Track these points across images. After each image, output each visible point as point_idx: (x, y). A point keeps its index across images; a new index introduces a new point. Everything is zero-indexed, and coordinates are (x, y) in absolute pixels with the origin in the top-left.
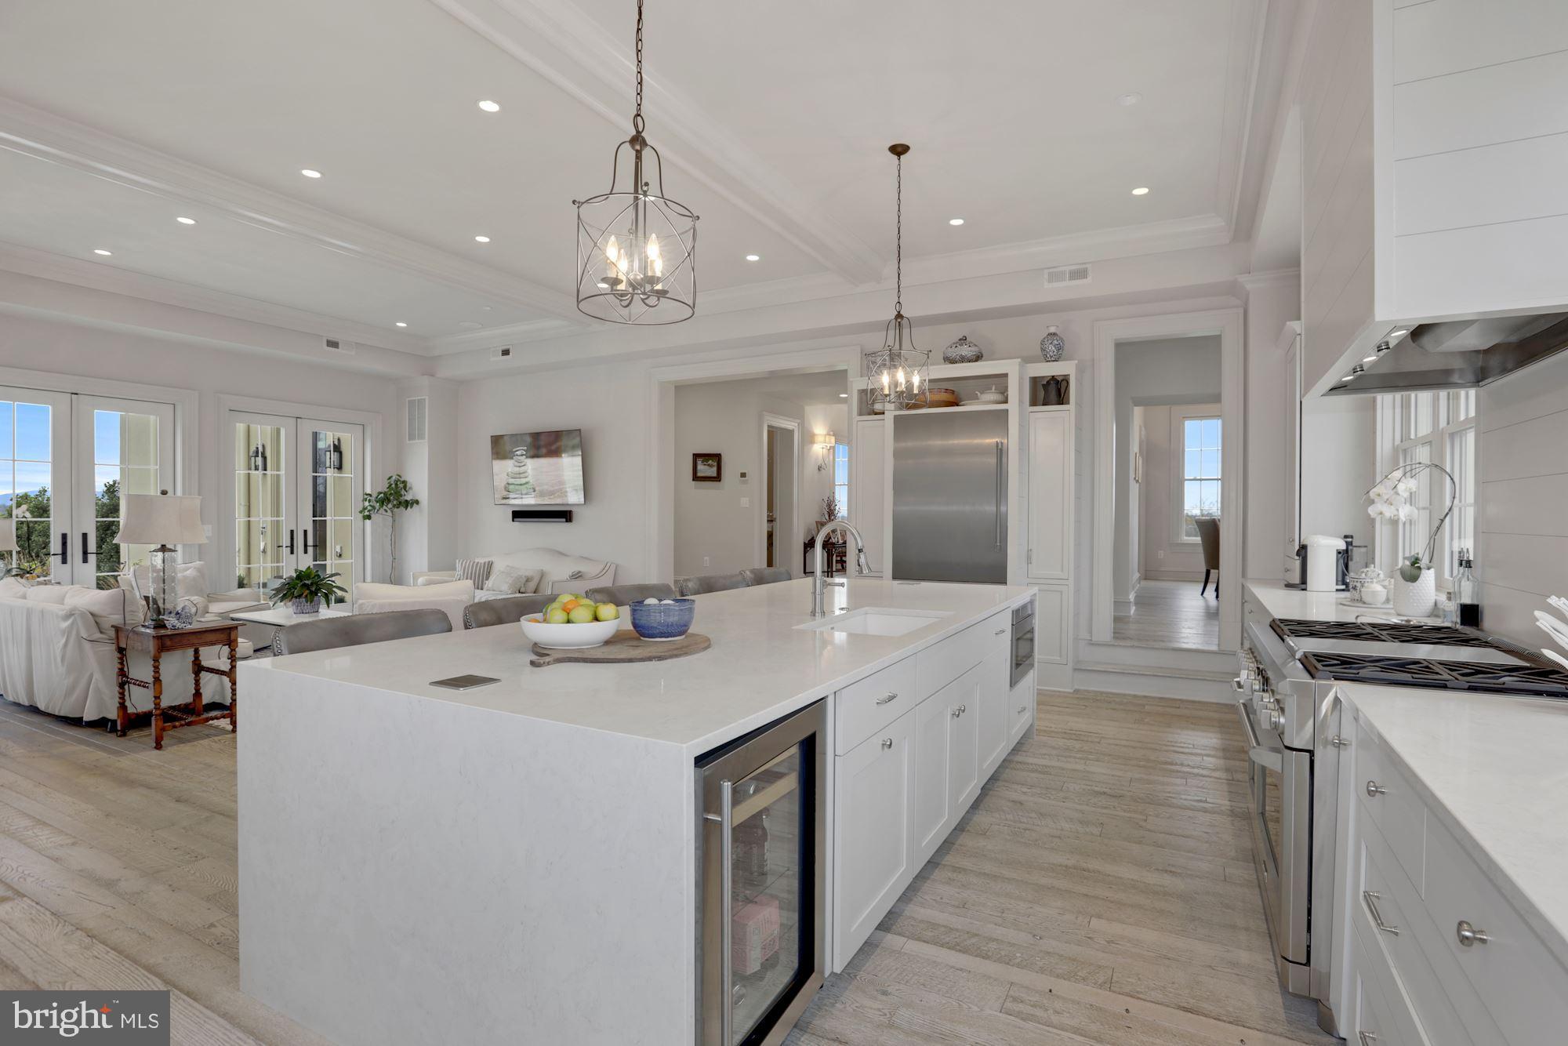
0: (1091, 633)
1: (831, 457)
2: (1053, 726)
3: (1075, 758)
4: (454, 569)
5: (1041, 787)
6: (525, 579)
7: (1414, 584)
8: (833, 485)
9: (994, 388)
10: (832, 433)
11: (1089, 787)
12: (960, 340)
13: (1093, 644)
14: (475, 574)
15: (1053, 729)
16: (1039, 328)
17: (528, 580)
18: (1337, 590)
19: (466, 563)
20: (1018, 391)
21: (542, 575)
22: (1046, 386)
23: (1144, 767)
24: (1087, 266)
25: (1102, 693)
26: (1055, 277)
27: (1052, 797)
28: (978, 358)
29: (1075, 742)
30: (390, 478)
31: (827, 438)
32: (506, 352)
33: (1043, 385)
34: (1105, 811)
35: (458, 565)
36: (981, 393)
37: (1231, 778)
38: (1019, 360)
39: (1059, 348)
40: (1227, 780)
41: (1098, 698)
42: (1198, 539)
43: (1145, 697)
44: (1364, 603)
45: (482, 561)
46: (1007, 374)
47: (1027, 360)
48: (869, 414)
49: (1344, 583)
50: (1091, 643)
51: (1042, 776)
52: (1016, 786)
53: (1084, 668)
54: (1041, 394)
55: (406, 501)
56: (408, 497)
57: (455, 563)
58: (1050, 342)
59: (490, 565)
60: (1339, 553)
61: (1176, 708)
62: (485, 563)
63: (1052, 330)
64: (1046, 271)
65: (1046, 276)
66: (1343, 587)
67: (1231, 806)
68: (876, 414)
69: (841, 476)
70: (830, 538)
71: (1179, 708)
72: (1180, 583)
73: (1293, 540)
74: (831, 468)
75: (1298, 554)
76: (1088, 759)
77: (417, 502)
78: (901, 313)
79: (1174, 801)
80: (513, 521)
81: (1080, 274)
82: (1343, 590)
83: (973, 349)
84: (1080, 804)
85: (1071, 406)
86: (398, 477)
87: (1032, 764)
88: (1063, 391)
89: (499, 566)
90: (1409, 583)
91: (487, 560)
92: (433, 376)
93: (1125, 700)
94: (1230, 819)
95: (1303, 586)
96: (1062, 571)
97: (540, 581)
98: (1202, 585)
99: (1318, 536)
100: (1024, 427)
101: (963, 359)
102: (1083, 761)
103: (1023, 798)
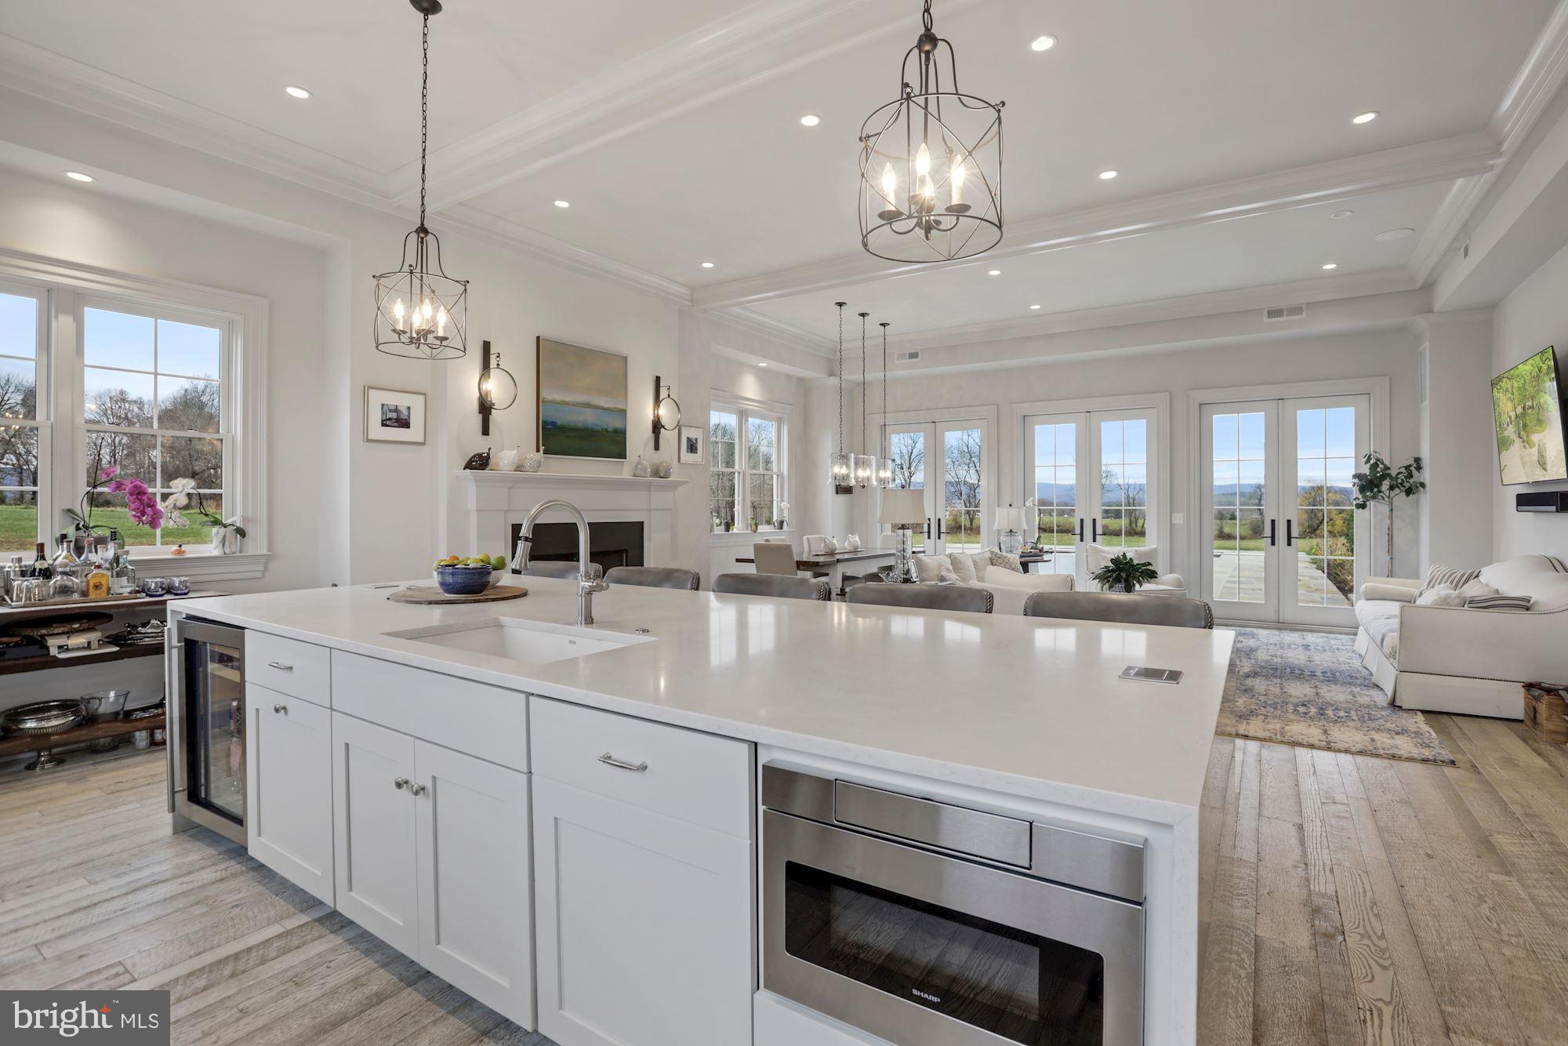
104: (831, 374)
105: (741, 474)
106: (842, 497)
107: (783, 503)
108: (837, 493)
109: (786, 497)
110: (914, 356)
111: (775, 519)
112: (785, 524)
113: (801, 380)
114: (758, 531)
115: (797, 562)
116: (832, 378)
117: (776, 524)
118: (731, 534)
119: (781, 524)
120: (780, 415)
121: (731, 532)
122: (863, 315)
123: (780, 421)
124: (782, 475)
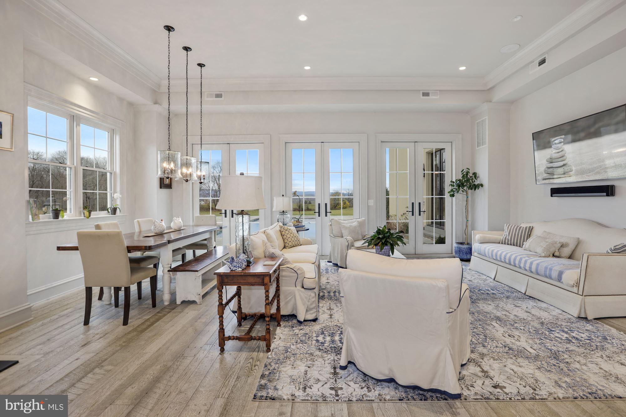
4: (503, 230)
6: (559, 245)
14: (518, 235)
17: (562, 246)
19: (511, 227)
21: (579, 243)
30: (463, 170)
32: (543, 62)
35: (506, 228)
45: (524, 225)
55: (474, 185)
56: (476, 183)
57: (504, 226)
59: (531, 229)
62: (526, 228)
77: (482, 185)
80: (552, 196)
86: (468, 170)
89: (538, 231)
91: (528, 225)
92: (491, 102)
97: (577, 246)
104: (156, 103)
105: (73, 169)
106: (165, 191)
107: (115, 194)
108: (161, 188)
109: (118, 189)
110: (219, 96)
111: (109, 206)
112: (118, 210)
113: (131, 105)
114: (91, 217)
115: (128, 247)
116: (157, 105)
117: (110, 211)
118: (61, 221)
119: (114, 211)
120: (113, 127)
121: (60, 218)
122: (187, 49)
123: (112, 133)
124: (115, 173)
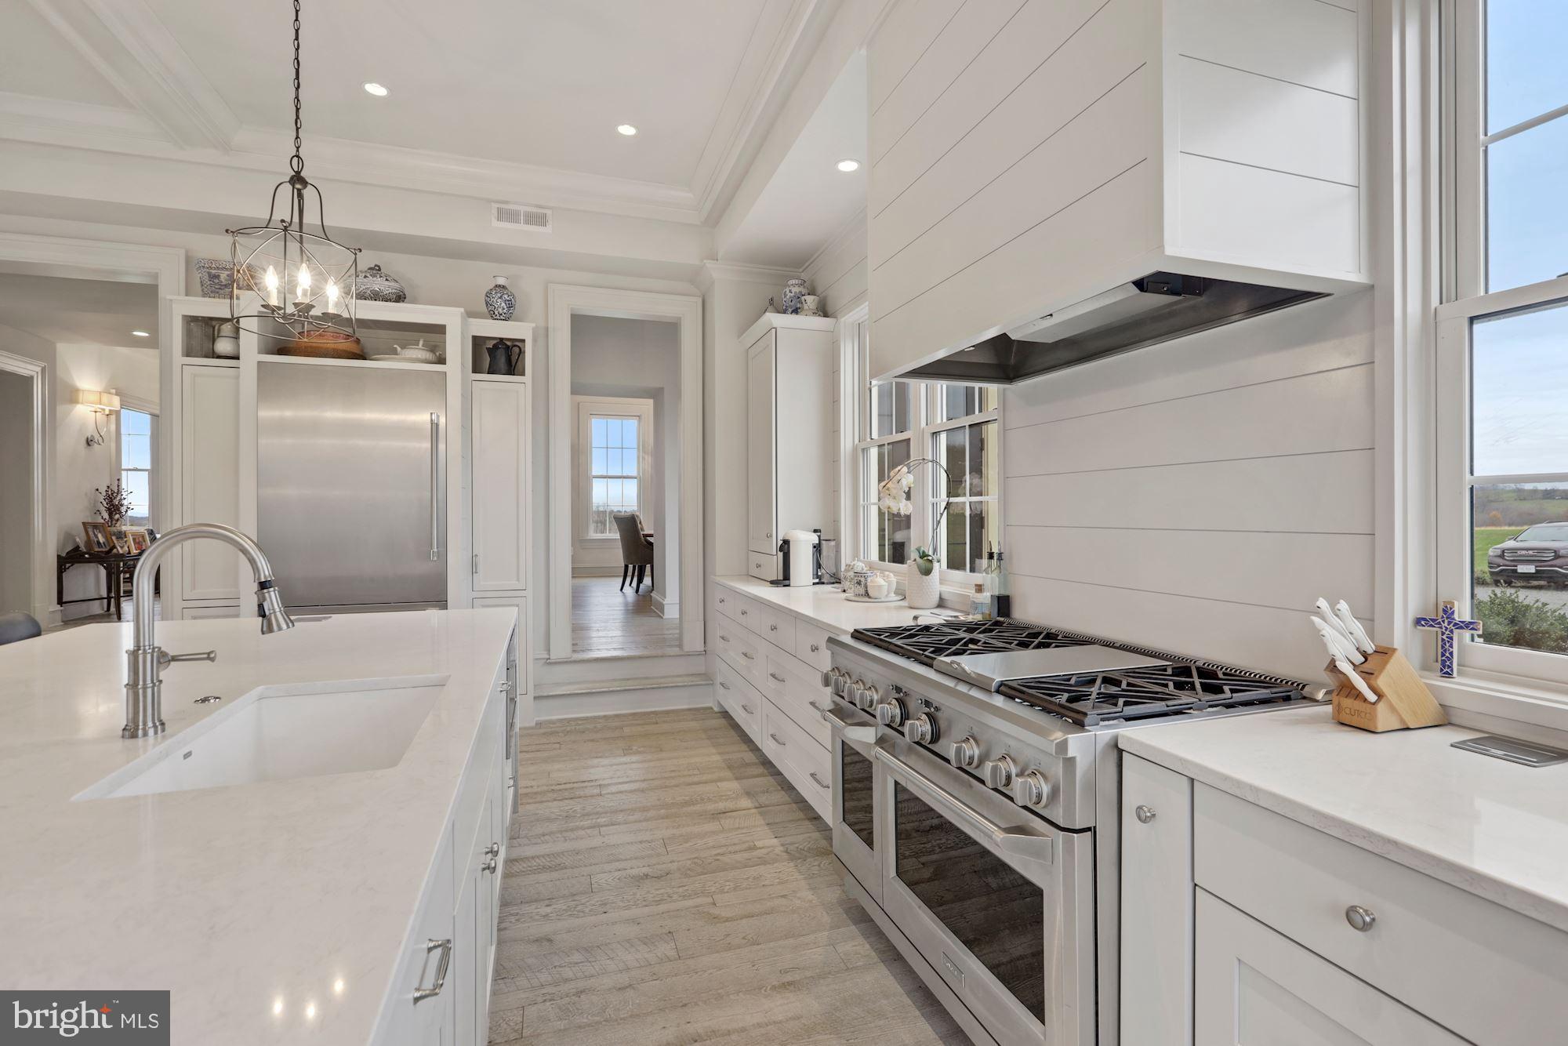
0: (549, 651)
1: (113, 427)
2: (534, 783)
3: (583, 828)
5: (564, 897)
7: (927, 577)
8: (116, 469)
9: (421, 343)
10: (114, 391)
11: (623, 873)
12: (370, 269)
13: (550, 663)
15: (535, 789)
16: (483, 276)
18: (814, 584)
20: (457, 350)
22: (492, 352)
23: (667, 817)
24: (549, 212)
25: (569, 720)
26: (506, 215)
27: (587, 910)
28: (400, 298)
29: (571, 802)
31: (105, 398)
33: (488, 349)
34: (662, 907)
36: (402, 348)
37: (757, 805)
38: (462, 310)
39: (510, 306)
40: (756, 808)
41: (568, 729)
42: (617, 536)
43: (617, 716)
44: (870, 597)
46: (444, 327)
47: (471, 314)
48: (206, 356)
49: (818, 577)
50: (549, 663)
51: (555, 875)
52: (526, 909)
53: (545, 694)
54: (487, 359)
58: (499, 295)
60: (815, 547)
61: (654, 724)
63: (501, 281)
64: (495, 206)
65: (495, 212)
66: (817, 580)
67: (782, 845)
68: (219, 357)
69: (136, 453)
70: (114, 547)
71: (657, 723)
72: (595, 579)
73: (771, 536)
74: (113, 445)
75: (781, 549)
76: (600, 826)
78: (302, 174)
79: (725, 859)
81: (538, 219)
82: (818, 583)
83: (392, 284)
84: (628, 908)
85: (528, 378)
87: (533, 858)
88: (514, 358)
90: (924, 576)
93: (599, 726)
94: (792, 864)
95: (787, 582)
96: (518, 580)
98: (621, 579)
99: (797, 531)
100: (468, 399)
101: (376, 296)
102: (596, 831)
103: (547, 929)
